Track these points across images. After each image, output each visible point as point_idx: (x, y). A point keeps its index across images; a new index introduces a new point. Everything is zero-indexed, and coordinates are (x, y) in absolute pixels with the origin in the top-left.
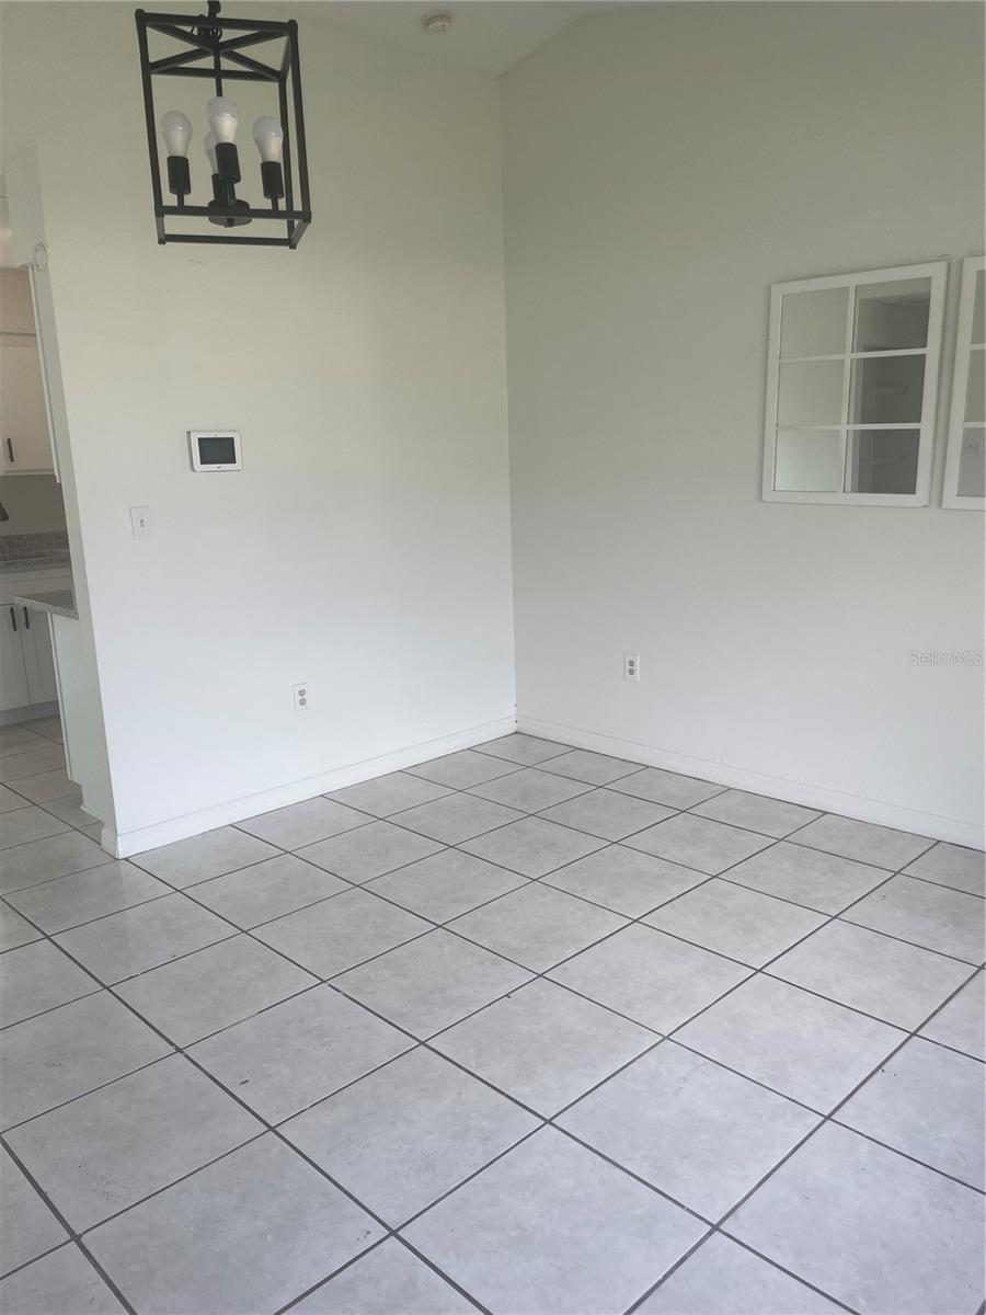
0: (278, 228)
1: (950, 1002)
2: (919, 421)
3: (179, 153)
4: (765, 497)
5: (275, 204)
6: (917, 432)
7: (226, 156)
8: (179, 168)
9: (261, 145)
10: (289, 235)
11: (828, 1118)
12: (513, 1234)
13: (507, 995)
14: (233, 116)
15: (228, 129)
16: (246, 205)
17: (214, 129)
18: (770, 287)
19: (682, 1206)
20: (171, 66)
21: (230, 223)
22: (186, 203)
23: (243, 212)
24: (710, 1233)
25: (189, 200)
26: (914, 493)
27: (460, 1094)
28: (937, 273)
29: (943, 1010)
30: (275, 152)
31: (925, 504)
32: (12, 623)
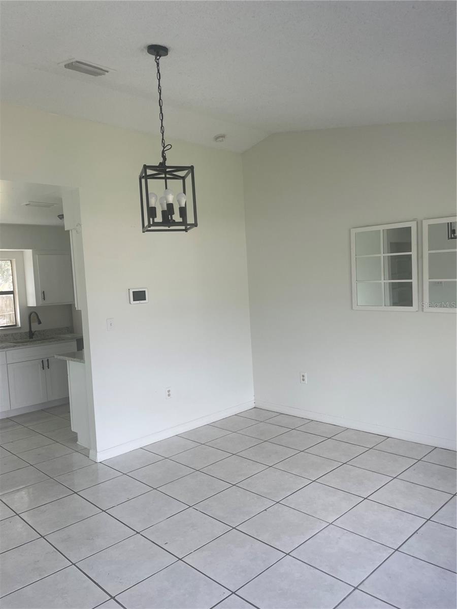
0: (183, 227)
1: (443, 508)
2: (412, 279)
3: (153, 206)
4: (354, 308)
5: (183, 221)
6: (411, 283)
7: (170, 207)
9: (179, 202)
11: (397, 550)
12: (279, 592)
13: (265, 510)
14: (172, 195)
15: (171, 199)
16: (175, 221)
17: (166, 198)
18: (350, 231)
19: (343, 581)
21: (169, 226)
24: (354, 590)
26: (412, 306)
27: (252, 546)
28: (413, 225)
29: (440, 510)
30: (183, 204)
31: (417, 310)
32: (42, 366)
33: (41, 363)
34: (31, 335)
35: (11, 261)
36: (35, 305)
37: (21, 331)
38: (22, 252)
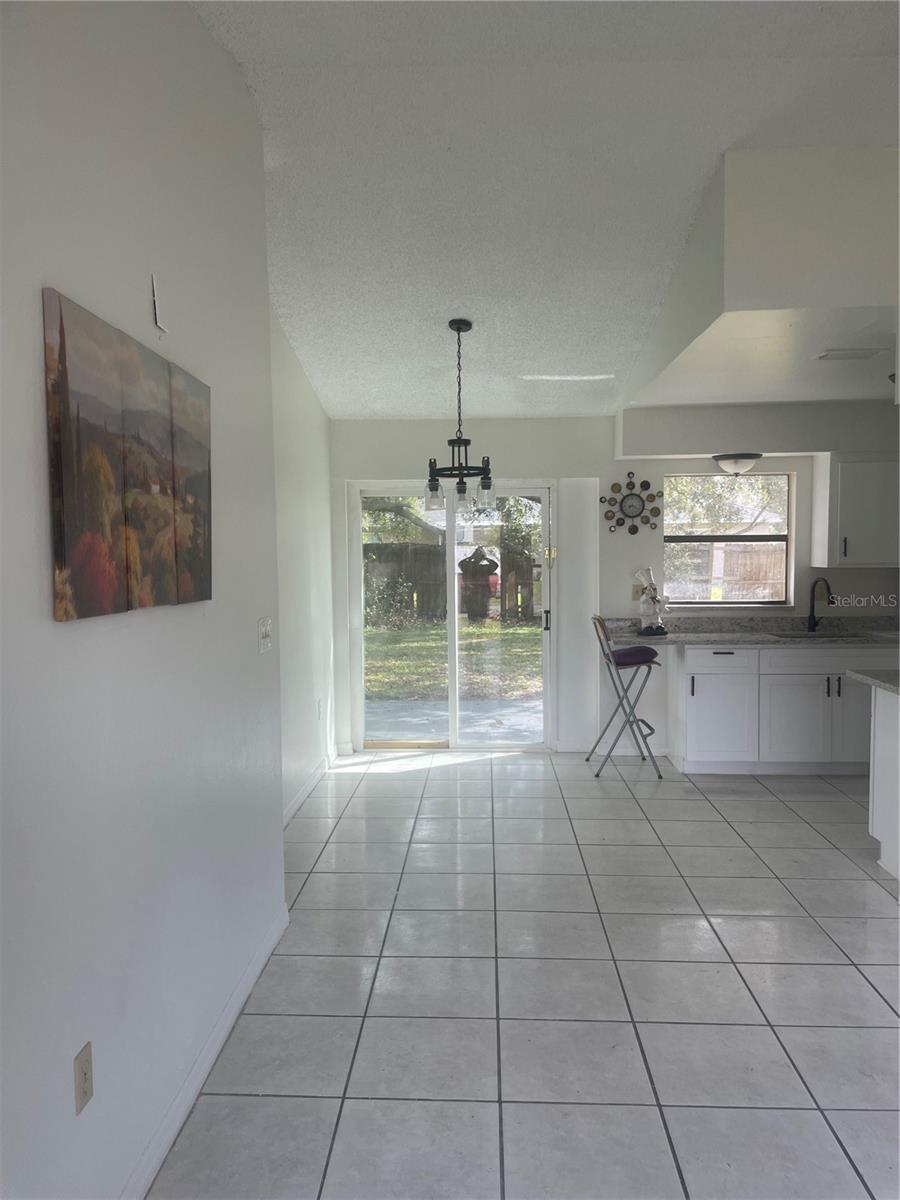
32: (826, 690)
33: (826, 683)
34: (812, 625)
35: (788, 476)
36: (826, 566)
37: (795, 615)
38: (812, 457)
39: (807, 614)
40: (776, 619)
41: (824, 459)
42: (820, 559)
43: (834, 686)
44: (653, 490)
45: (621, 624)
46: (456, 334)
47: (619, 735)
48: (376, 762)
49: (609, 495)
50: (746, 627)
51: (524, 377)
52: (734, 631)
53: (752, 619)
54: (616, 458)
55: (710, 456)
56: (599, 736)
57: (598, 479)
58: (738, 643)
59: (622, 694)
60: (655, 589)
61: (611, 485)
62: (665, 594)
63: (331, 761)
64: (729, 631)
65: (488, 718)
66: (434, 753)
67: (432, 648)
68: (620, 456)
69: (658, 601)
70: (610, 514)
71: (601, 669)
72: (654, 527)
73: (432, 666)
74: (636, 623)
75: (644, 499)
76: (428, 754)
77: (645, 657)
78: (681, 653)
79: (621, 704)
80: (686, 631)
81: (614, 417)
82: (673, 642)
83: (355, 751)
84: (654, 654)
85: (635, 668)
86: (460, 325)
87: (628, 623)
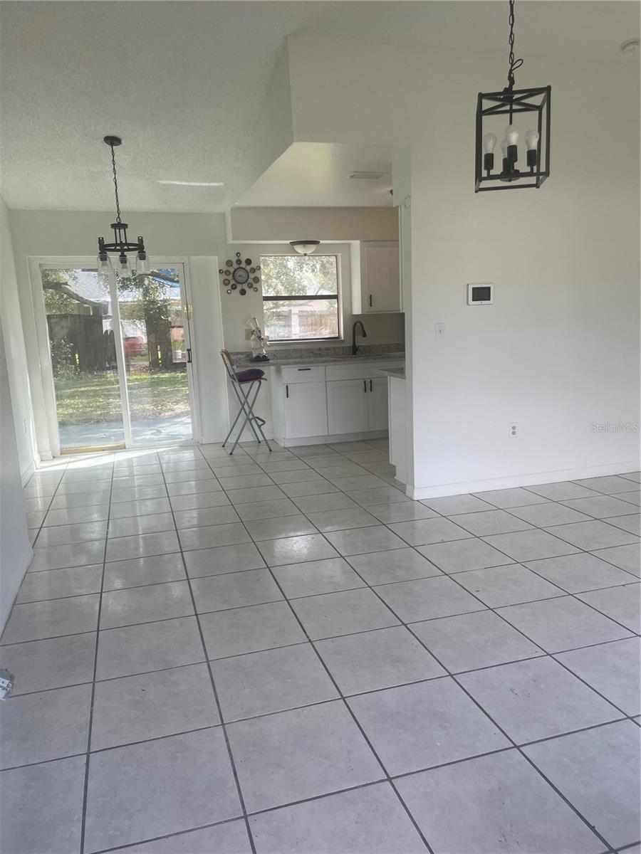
0: (533, 180)
3: (490, 152)
5: (532, 169)
7: (512, 151)
8: (490, 157)
9: (528, 143)
10: (537, 182)
13: (624, 585)
14: (516, 132)
15: (514, 139)
16: (518, 171)
17: (507, 139)
20: (491, 111)
21: (510, 181)
22: (491, 174)
23: (518, 175)
25: (493, 172)
30: (534, 146)
32: (364, 388)
33: (364, 385)
34: (355, 350)
35: (336, 256)
36: (360, 313)
37: (344, 345)
38: (349, 244)
39: (351, 345)
40: (334, 348)
41: (356, 244)
42: (357, 309)
43: (368, 386)
44: (253, 265)
45: (240, 356)
46: (109, 147)
47: (243, 429)
48: (72, 462)
49: (225, 268)
50: (316, 354)
51: (160, 182)
52: (310, 357)
53: (320, 349)
54: (228, 243)
55: (288, 242)
56: (229, 431)
57: (217, 257)
58: (312, 363)
59: (243, 400)
60: (260, 331)
61: (225, 261)
62: (266, 334)
63: (37, 465)
64: (306, 357)
65: (151, 430)
66: (115, 453)
67: (97, 390)
68: (231, 241)
69: (262, 339)
70: (226, 281)
71: (228, 385)
72: (256, 290)
73: (100, 402)
74: (249, 355)
75: (249, 271)
76: (112, 453)
77: (256, 376)
78: (279, 372)
79: (243, 408)
80: (281, 358)
81: (224, 214)
82: (274, 364)
83: (54, 457)
84: (262, 373)
85: (251, 383)
86: (113, 141)
87: (244, 356)
